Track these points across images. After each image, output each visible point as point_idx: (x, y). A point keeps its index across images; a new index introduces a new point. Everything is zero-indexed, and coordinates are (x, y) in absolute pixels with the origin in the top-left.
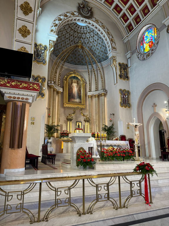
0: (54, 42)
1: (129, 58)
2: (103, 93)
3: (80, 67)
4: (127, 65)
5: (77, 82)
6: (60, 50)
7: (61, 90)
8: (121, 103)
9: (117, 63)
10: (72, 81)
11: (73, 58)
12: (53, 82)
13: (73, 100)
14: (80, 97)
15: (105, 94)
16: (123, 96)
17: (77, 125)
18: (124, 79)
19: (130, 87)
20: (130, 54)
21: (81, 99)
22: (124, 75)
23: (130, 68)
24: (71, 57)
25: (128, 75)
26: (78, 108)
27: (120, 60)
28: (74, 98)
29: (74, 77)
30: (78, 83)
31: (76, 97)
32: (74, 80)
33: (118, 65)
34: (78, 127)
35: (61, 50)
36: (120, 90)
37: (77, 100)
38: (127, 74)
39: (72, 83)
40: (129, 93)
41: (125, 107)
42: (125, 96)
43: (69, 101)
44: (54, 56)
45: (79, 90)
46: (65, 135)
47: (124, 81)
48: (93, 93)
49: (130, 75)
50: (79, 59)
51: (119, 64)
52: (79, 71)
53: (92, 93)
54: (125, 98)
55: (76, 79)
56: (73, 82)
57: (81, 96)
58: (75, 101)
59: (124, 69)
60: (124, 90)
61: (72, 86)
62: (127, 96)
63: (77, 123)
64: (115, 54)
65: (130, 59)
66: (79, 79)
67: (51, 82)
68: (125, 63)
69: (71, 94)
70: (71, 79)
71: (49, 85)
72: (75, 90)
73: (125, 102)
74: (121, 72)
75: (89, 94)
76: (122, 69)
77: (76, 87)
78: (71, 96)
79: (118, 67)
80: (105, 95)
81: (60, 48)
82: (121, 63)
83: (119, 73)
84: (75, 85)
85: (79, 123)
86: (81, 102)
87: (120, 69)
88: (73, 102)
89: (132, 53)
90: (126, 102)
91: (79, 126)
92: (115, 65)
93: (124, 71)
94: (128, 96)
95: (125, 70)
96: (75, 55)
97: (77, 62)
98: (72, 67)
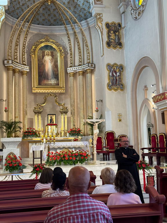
0: (4, 6)
1: (122, 13)
2: (89, 69)
3: (57, 28)
4: (120, 25)
5: (52, 53)
6: (23, 8)
7: (26, 69)
8: (109, 84)
9: (104, 23)
10: (44, 52)
11: (46, 16)
12: (10, 62)
13: (46, 82)
14: (56, 76)
15: (92, 70)
16: (112, 74)
17: (49, 118)
18: (115, 47)
19: (125, 59)
20: (123, 6)
21: (58, 79)
22: (115, 42)
23: (124, 29)
24: (43, 15)
25: (121, 41)
26: (51, 94)
27: (109, 17)
28: (48, 79)
29: (47, 47)
30: (52, 56)
31: (50, 78)
32: (46, 51)
33: (104, 27)
34: (50, 122)
35: (26, 6)
36: (108, 65)
37: (53, 81)
38: (119, 39)
39: (43, 56)
40: (122, 69)
41: (116, 90)
42: (116, 74)
43: (40, 84)
44: (13, 20)
45: (55, 66)
46: (29, 134)
47: (115, 51)
48: (76, 69)
49: (124, 41)
50: (55, 16)
51: (107, 24)
52: (56, 35)
53: (74, 70)
54: (116, 77)
55: (49, 50)
56: (46, 54)
57: (58, 75)
58: (50, 82)
59: (115, 32)
60: (115, 64)
61: (44, 62)
62: (118, 74)
63: (49, 116)
64: (100, 9)
65: (125, 16)
66: (54, 49)
67: (8, 62)
68: (117, 21)
69: (43, 73)
70: (42, 50)
71: (6, 65)
72: (49, 66)
73: (114, 83)
74: (109, 36)
75: (70, 70)
76: (112, 32)
77: (49, 61)
78: (42, 76)
79: (105, 31)
80: (92, 72)
81: (23, 5)
82: (110, 22)
83: (106, 39)
84: (48, 59)
85: (52, 116)
86: (58, 84)
87: (109, 32)
88: (46, 85)
89: (127, 5)
90: (116, 83)
91: (51, 120)
92: (100, 26)
93: (115, 35)
94: (120, 73)
95: (117, 34)
96: (49, 10)
97: (52, 21)
98: (44, 29)
